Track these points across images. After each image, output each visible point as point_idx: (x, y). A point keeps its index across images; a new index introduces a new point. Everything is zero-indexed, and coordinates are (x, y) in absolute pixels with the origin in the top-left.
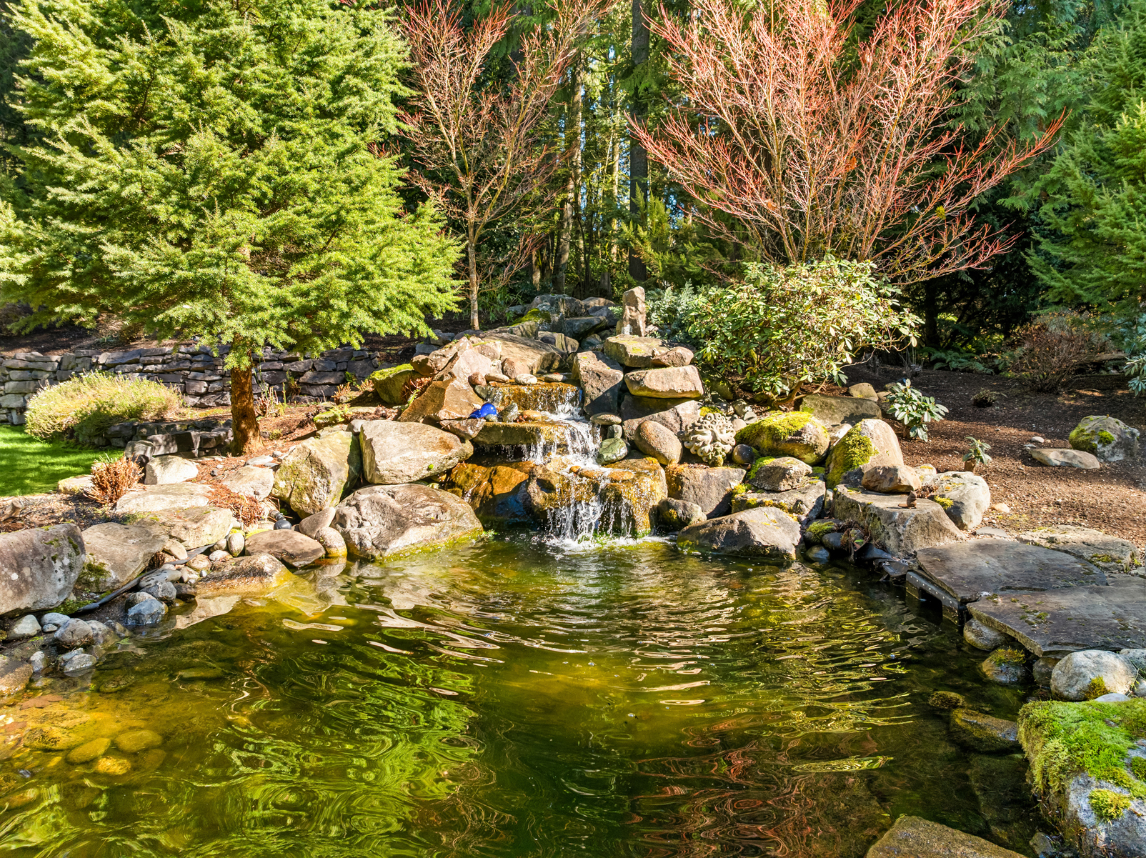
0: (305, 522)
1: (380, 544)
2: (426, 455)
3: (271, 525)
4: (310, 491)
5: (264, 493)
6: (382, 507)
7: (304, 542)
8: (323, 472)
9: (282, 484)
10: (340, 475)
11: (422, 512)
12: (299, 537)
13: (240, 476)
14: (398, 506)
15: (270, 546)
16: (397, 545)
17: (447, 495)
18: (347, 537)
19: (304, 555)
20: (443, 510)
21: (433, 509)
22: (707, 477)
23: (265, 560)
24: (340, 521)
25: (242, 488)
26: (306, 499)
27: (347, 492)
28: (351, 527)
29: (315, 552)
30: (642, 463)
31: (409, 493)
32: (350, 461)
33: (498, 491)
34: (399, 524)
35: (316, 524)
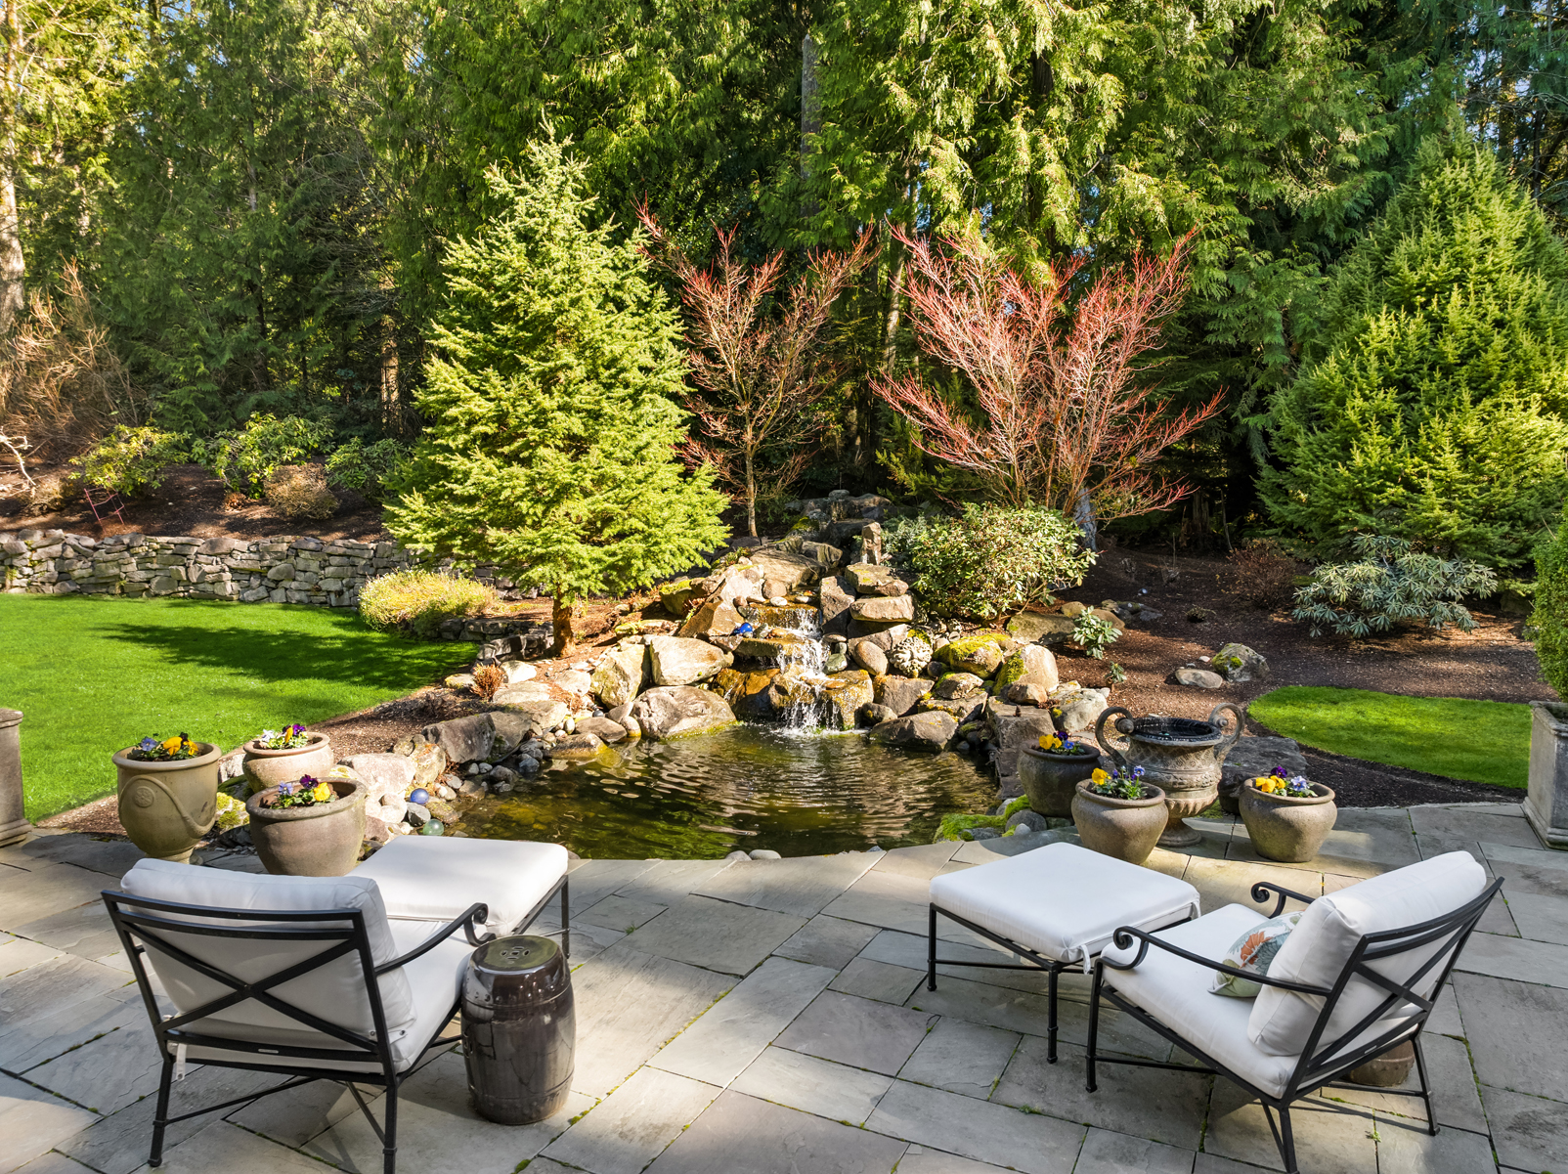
0: (612, 711)
1: (664, 729)
2: (697, 665)
3: (590, 714)
4: (615, 689)
5: (585, 691)
6: (665, 703)
7: (614, 726)
8: (625, 677)
9: (596, 684)
10: (636, 678)
11: (692, 707)
12: (610, 722)
13: (568, 679)
14: (675, 703)
15: (592, 728)
16: (674, 730)
17: (713, 696)
18: (641, 723)
19: (614, 734)
20: (707, 706)
21: (700, 705)
22: (903, 686)
23: (592, 738)
24: (636, 712)
25: (571, 687)
26: (613, 695)
27: (641, 690)
28: (644, 716)
29: (621, 733)
30: (855, 674)
31: (684, 694)
32: (643, 668)
33: (750, 692)
34: (676, 716)
35: (620, 713)
